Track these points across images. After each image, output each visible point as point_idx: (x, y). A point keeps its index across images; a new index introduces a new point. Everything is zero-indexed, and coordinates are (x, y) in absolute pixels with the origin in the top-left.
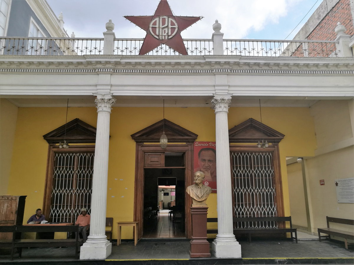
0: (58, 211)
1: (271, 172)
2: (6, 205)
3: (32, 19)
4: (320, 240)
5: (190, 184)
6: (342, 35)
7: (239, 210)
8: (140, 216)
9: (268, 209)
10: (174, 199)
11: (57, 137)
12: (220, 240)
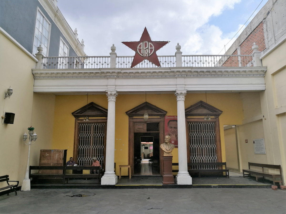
0: (82, 159)
1: (214, 134)
2: (57, 155)
3: (61, 38)
4: (244, 177)
5: (163, 142)
6: (255, 51)
7: (193, 158)
8: (132, 161)
9: (212, 158)
10: (152, 151)
11: (80, 113)
12: (180, 175)
